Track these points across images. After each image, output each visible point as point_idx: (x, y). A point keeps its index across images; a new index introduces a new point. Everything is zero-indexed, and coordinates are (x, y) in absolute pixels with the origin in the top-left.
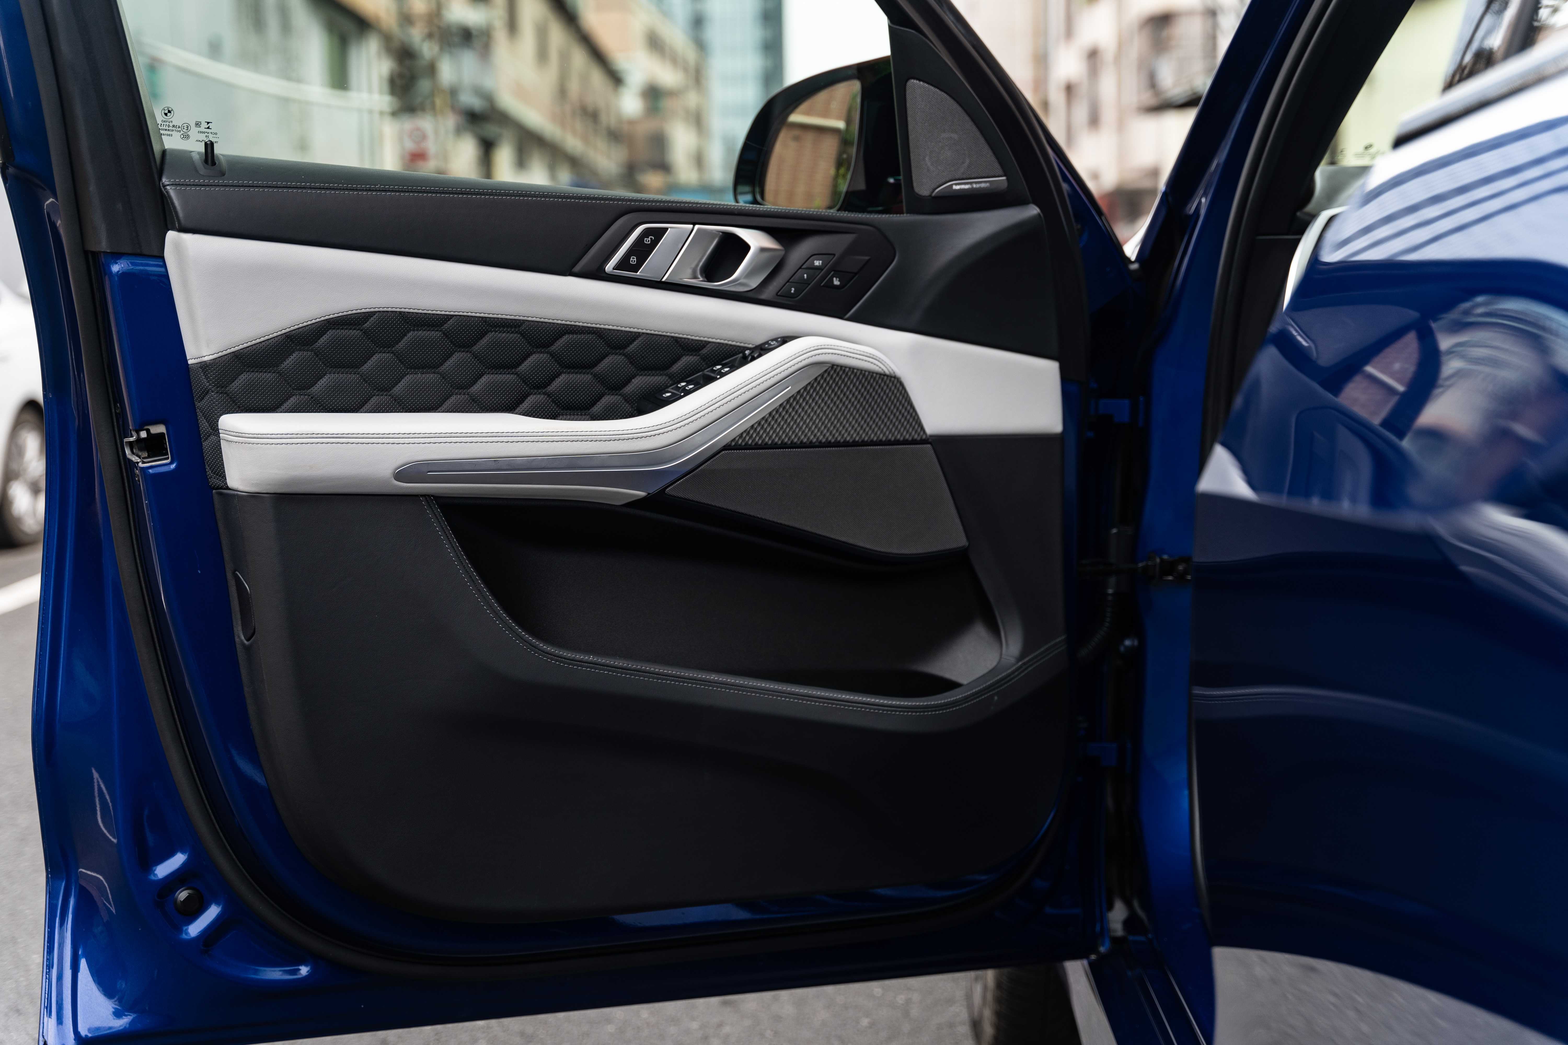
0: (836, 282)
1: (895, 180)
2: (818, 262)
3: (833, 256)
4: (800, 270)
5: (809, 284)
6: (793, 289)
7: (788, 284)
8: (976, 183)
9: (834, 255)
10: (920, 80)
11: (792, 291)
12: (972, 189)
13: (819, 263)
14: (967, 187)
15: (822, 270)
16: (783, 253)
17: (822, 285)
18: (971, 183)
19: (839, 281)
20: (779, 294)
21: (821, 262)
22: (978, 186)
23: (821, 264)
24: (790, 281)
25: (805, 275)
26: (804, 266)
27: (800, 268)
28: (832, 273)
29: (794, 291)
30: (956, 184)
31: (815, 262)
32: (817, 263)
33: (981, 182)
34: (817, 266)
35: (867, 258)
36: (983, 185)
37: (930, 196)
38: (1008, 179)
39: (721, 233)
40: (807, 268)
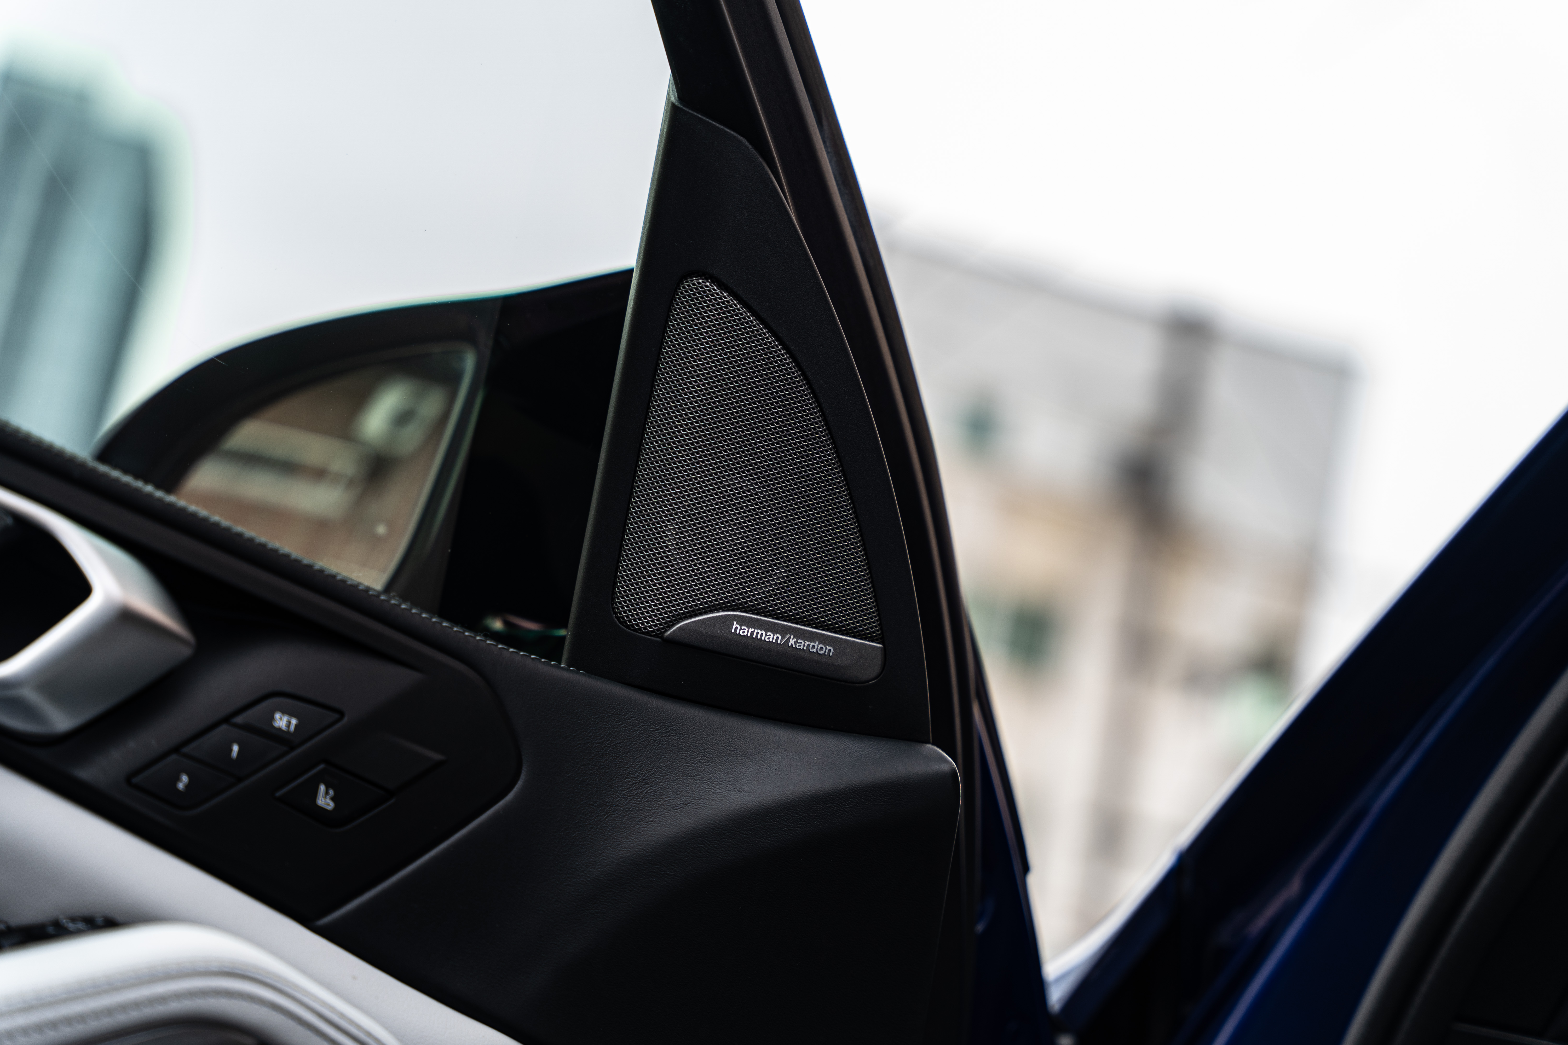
0: (325, 800)
1: (507, 623)
2: (285, 719)
3: (336, 716)
4: (224, 727)
5: (240, 780)
6: (185, 779)
7: (174, 757)
8: (799, 634)
9: (342, 714)
10: (722, 286)
11: (181, 786)
12: (783, 651)
13: (289, 723)
14: (771, 637)
15: (293, 748)
16: (186, 652)
17: (278, 794)
18: (784, 631)
19: (332, 799)
20: (135, 780)
21: (294, 721)
22: (802, 644)
23: (292, 728)
24: (186, 750)
25: (236, 748)
26: (239, 719)
27: (227, 720)
28: (322, 766)
29: (187, 787)
30: (742, 621)
31: (278, 716)
32: (281, 721)
33: (811, 637)
34: (280, 729)
35: (437, 757)
36: (816, 646)
37: (660, 634)
38: (885, 649)
39: (9, 521)
40: (247, 728)
